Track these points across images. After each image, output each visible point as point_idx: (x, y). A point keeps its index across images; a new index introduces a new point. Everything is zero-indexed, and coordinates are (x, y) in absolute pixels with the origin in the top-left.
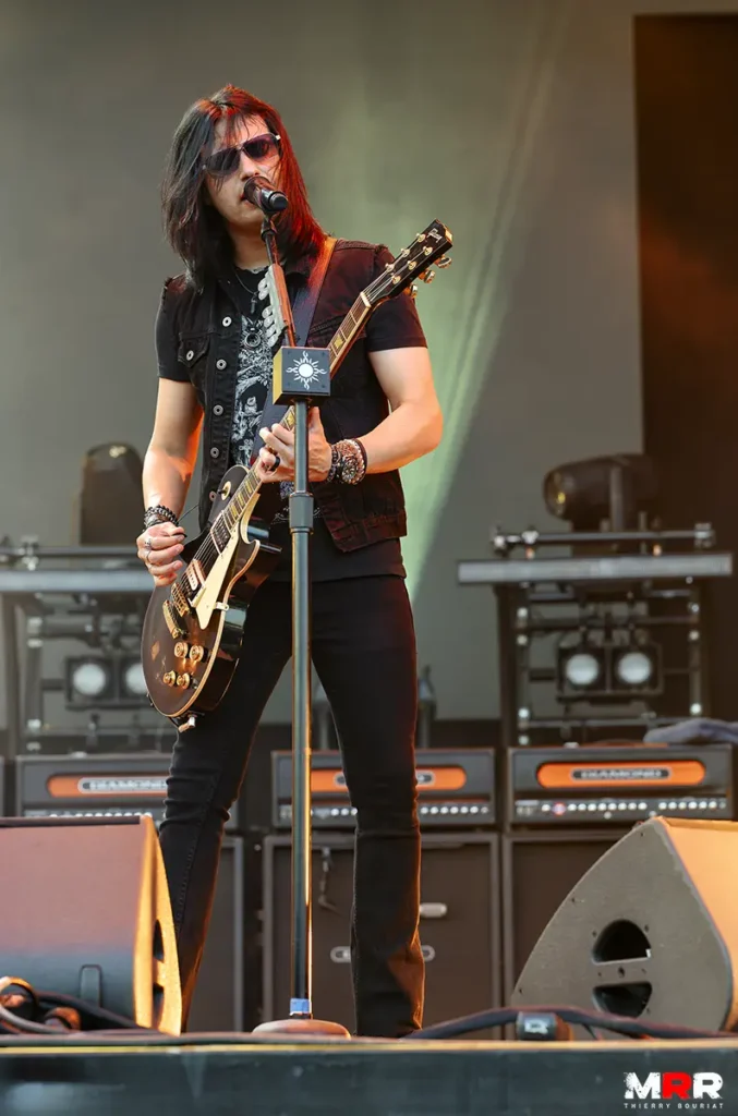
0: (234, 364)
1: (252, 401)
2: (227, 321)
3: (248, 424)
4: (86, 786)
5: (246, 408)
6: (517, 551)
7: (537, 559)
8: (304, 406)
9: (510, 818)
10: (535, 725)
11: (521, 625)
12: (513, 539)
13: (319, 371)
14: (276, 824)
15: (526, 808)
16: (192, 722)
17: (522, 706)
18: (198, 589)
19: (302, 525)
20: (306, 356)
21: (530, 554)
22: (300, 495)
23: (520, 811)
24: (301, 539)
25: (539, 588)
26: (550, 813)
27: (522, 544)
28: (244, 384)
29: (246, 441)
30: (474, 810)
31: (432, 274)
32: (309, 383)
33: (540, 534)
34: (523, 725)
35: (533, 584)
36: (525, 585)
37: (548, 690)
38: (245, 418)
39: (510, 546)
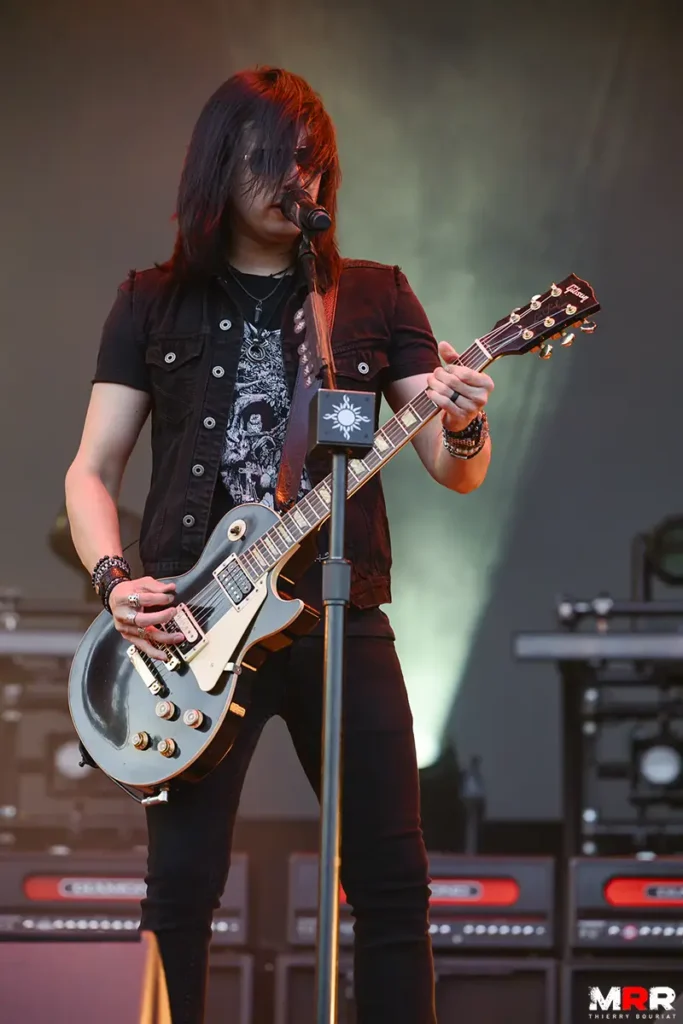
0: (234, 374)
1: (256, 419)
2: (225, 325)
3: (251, 445)
4: (68, 888)
5: (249, 426)
6: (586, 623)
7: (612, 633)
8: (343, 458)
9: (571, 941)
10: (603, 830)
11: (589, 710)
12: (582, 607)
13: (361, 419)
14: (292, 940)
15: (589, 929)
17: (589, 806)
19: (337, 596)
20: (346, 400)
21: (603, 626)
22: (336, 562)
23: (583, 933)
24: (335, 614)
25: (613, 666)
26: (619, 936)
27: (593, 614)
28: (246, 399)
29: (248, 464)
30: (528, 930)
32: (350, 432)
33: (615, 601)
34: (588, 830)
35: (605, 661)
36: (595, 664)
37: (620, 788)
38: (247, 437)
39: (578, 616)
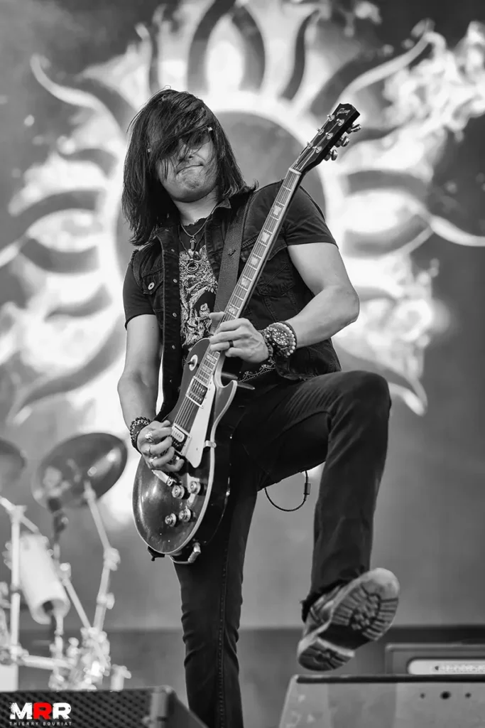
1: (204, 307)
5: (201, 313)
16: (197, 549)
18: (185, 441)
28: (196, 297)
31: (347, 140)
